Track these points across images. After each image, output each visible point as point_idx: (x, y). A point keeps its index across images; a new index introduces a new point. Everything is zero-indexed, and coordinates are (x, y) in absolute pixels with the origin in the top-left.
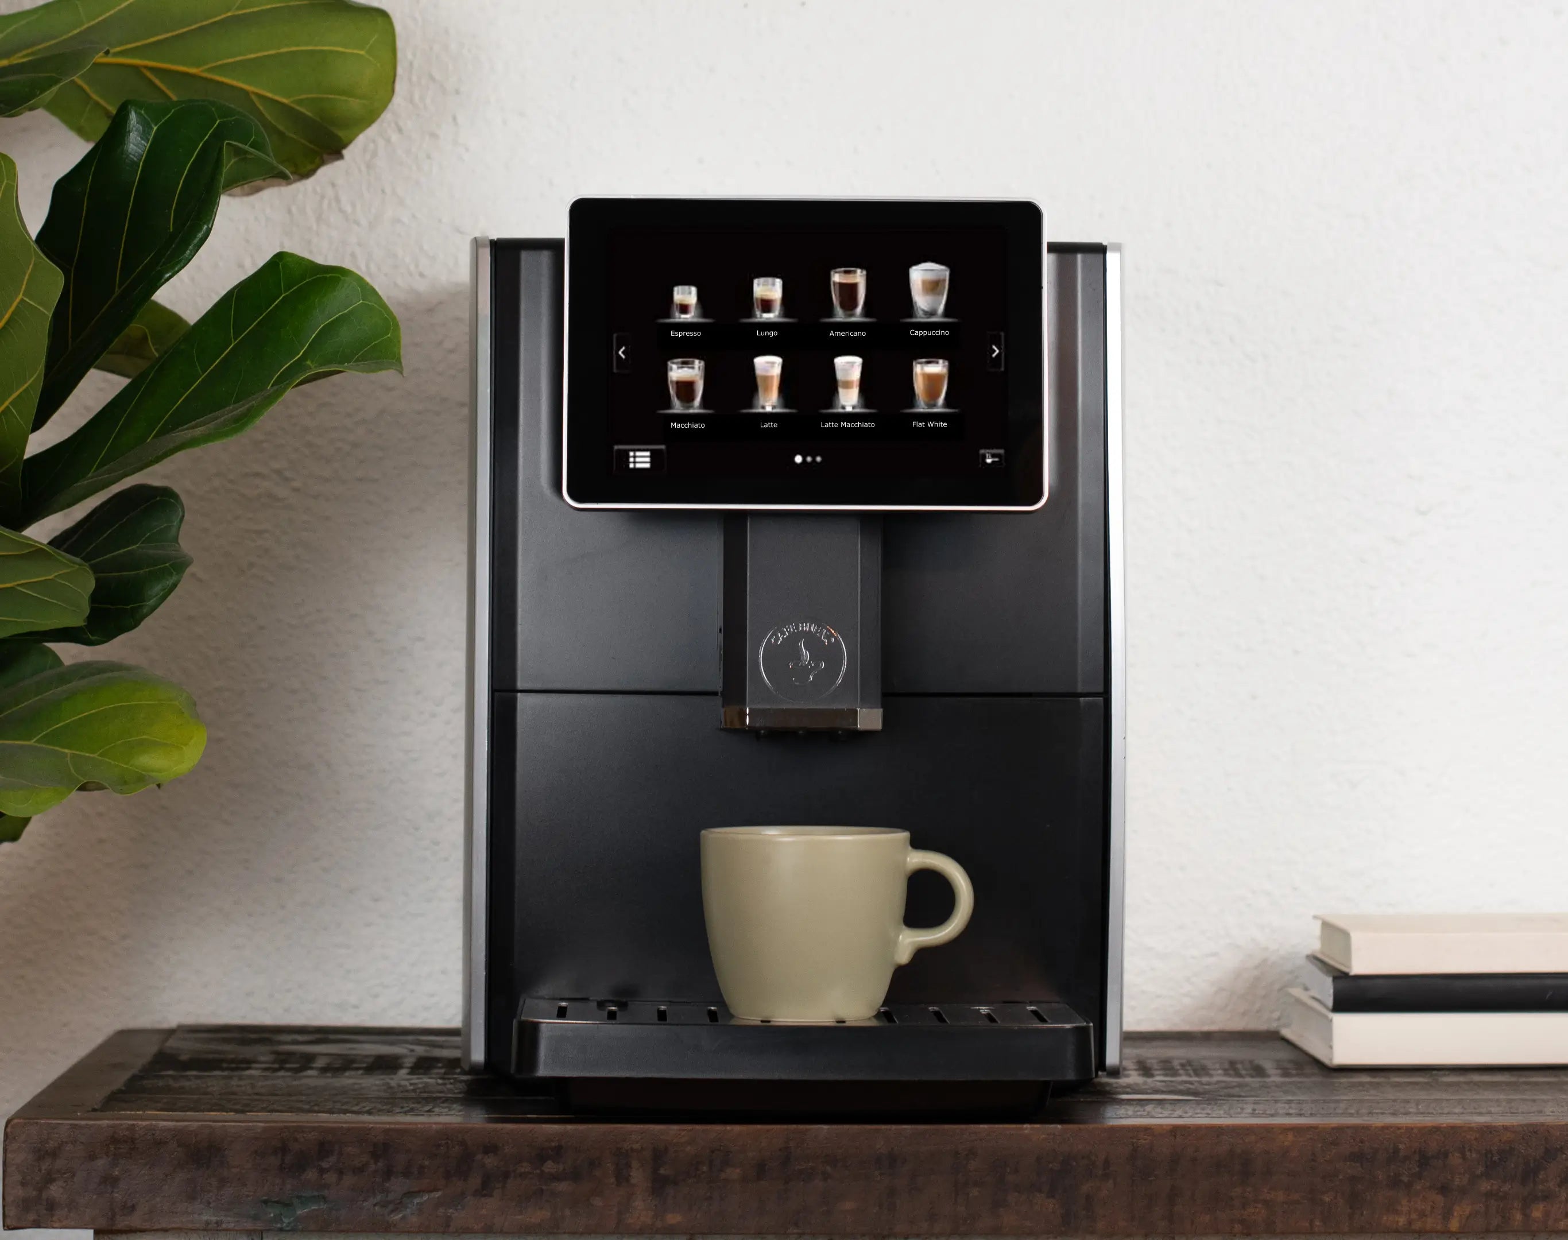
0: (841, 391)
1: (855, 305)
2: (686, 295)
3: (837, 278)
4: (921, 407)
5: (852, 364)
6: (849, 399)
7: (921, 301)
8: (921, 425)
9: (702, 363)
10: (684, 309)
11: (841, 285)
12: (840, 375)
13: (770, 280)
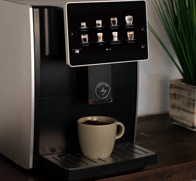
0: (114, 38)
1: (115, 23)
2: (84, 24)
3: (112, 19)
4: (129, 39)
5: (116, 33)
6: (116, 39)
7: (128, 22)
8: (129, 42)
9: (88, 35)
10: (83, 26)
11: (113, 21)
12: (113, 35)
13: (99, 20)
